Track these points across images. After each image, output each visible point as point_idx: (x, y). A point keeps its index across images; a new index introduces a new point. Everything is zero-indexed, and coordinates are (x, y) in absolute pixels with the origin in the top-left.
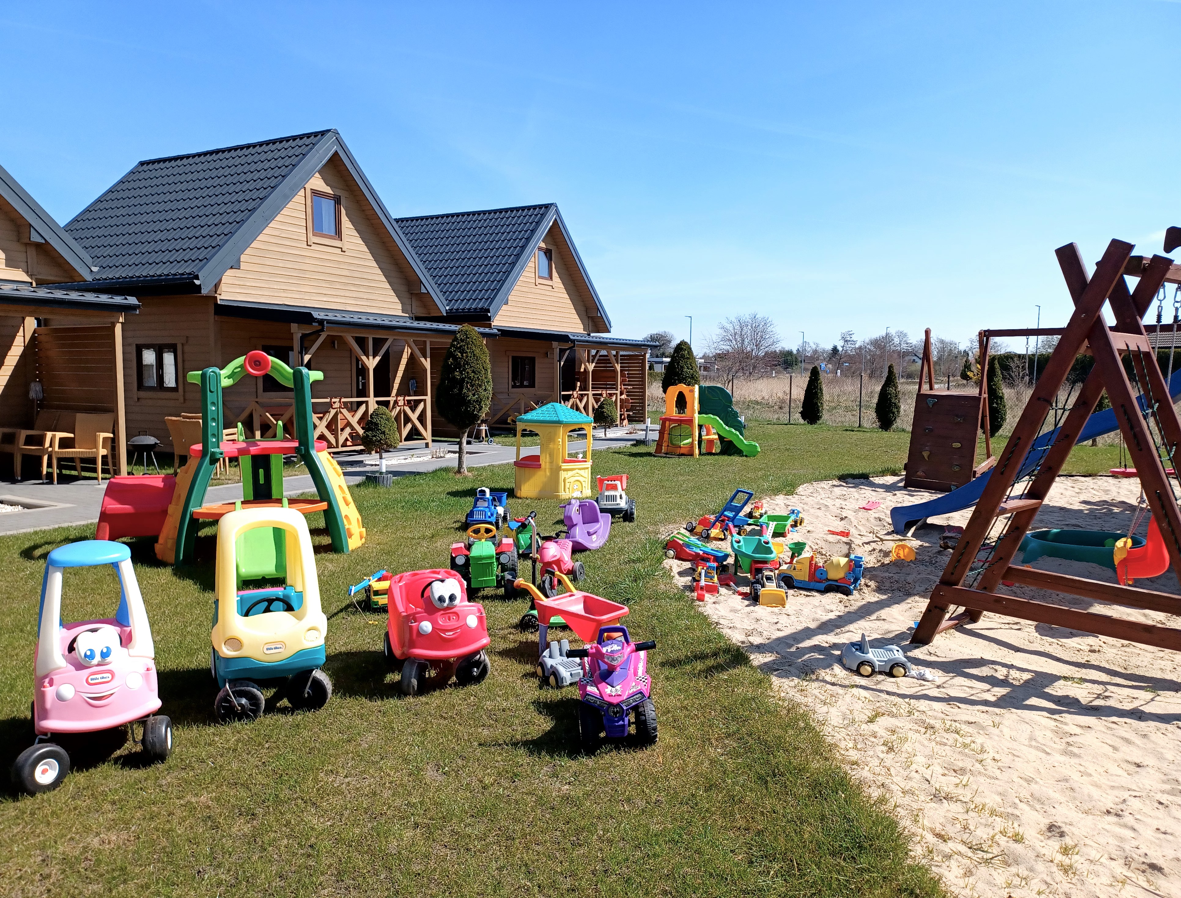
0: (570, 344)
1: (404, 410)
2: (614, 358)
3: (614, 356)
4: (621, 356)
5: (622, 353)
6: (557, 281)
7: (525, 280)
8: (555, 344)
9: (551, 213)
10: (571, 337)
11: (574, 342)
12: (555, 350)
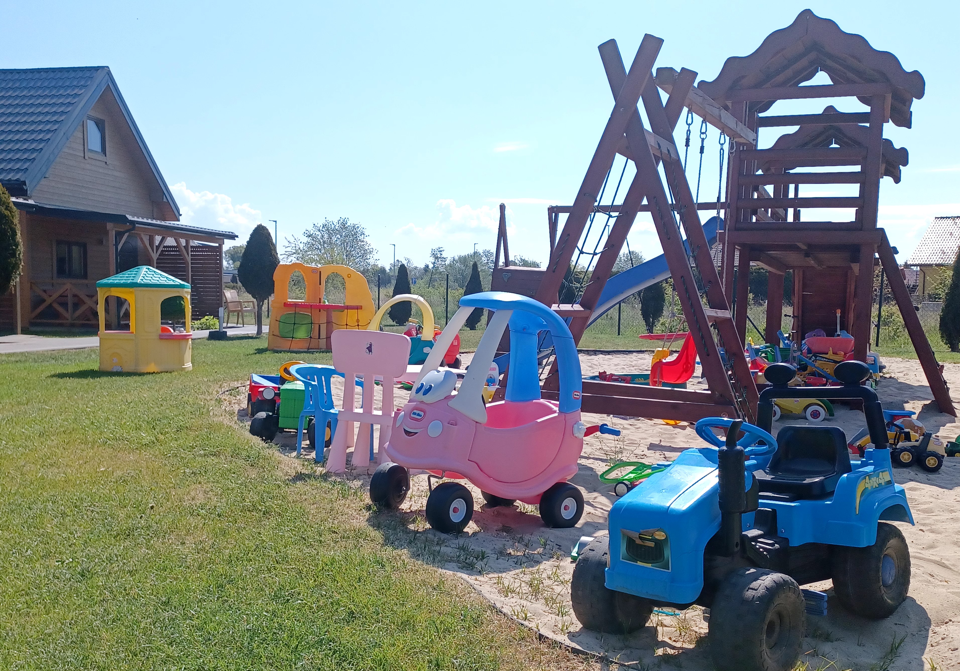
0: (128, 226)
2: (183, 249)
3: (184, 247)
5: (192, 243)
6: (112, 157)
7: (71, 152)
8: (110, 226)
9: (100, 75)
10: (130, 218)
11: (133, 223)
12: (110, 232)
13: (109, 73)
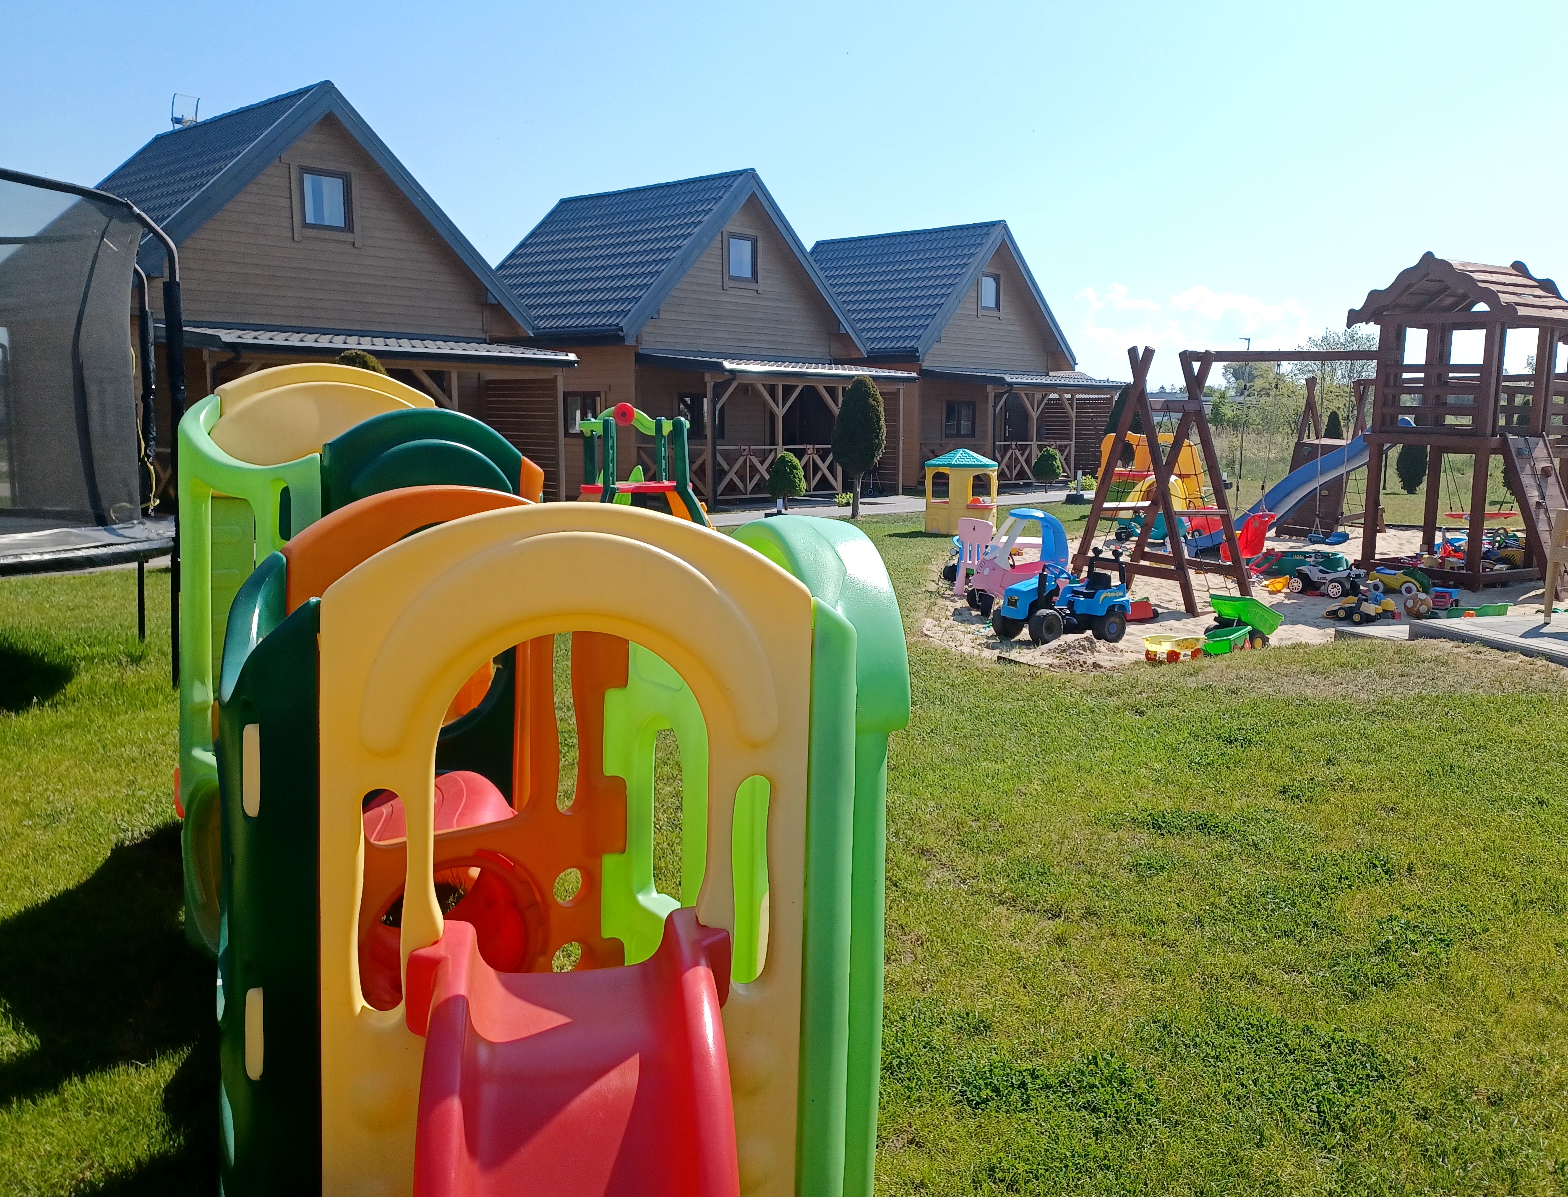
0: (1006, 388)
1: (813, 460)
2: (1067, 403)
3: (1068, 400)
4: (1078, 399)
6: (1006, 311)
7: (965, 312)
8: (989, 388)
9: (996, 232)
10: (1008, 379)
11: (1011, 384)
12: (989, 394)
13: (1006, 227)
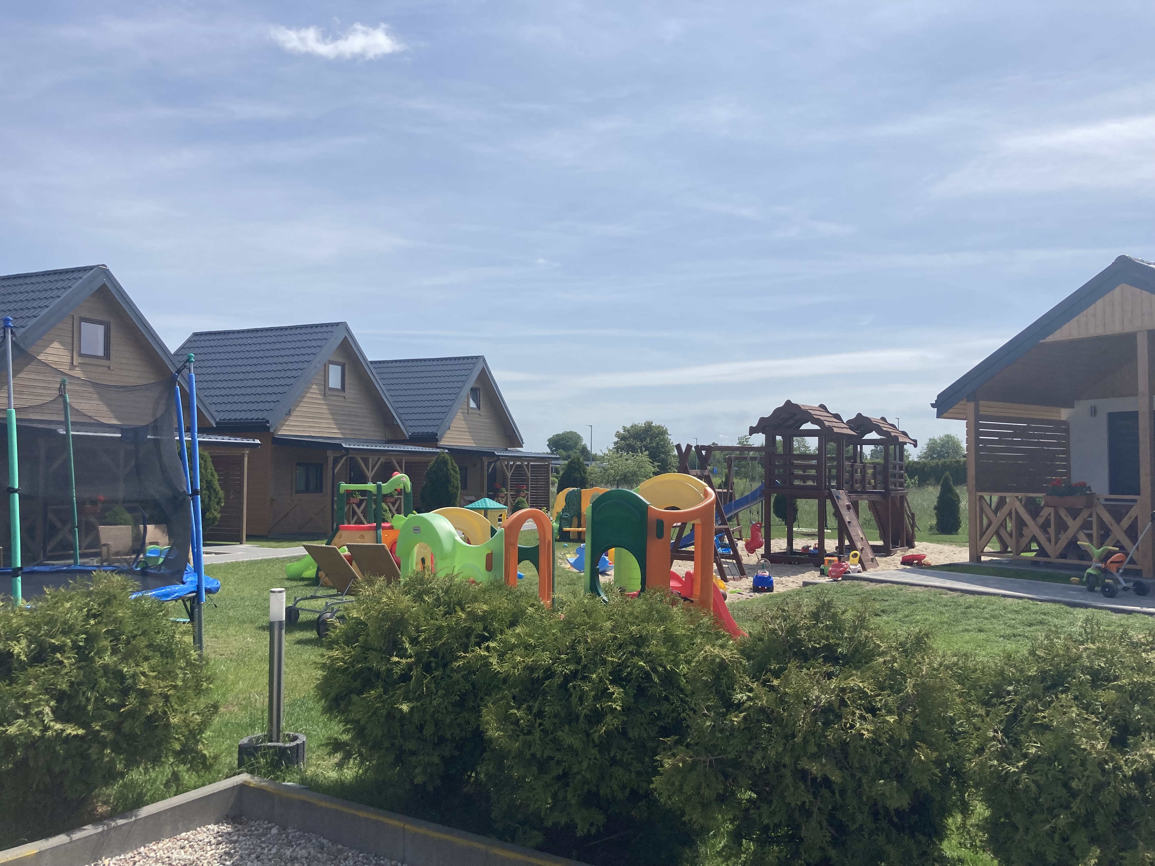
5: (531, 463)
